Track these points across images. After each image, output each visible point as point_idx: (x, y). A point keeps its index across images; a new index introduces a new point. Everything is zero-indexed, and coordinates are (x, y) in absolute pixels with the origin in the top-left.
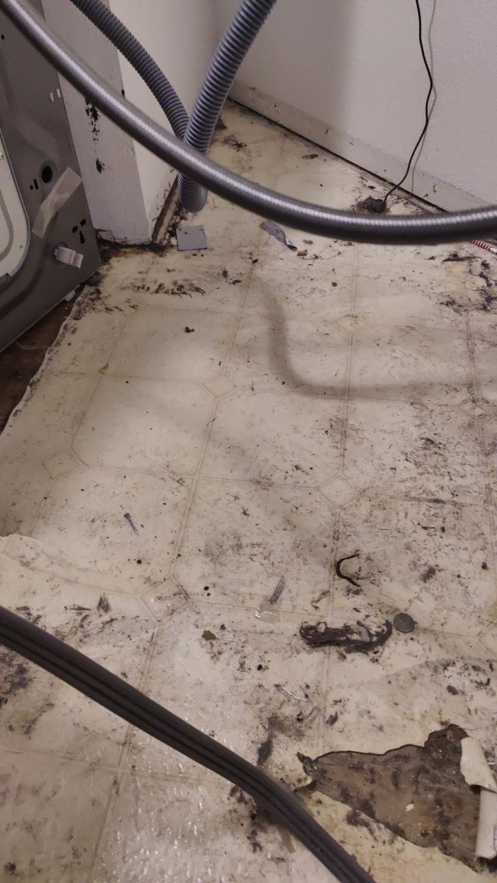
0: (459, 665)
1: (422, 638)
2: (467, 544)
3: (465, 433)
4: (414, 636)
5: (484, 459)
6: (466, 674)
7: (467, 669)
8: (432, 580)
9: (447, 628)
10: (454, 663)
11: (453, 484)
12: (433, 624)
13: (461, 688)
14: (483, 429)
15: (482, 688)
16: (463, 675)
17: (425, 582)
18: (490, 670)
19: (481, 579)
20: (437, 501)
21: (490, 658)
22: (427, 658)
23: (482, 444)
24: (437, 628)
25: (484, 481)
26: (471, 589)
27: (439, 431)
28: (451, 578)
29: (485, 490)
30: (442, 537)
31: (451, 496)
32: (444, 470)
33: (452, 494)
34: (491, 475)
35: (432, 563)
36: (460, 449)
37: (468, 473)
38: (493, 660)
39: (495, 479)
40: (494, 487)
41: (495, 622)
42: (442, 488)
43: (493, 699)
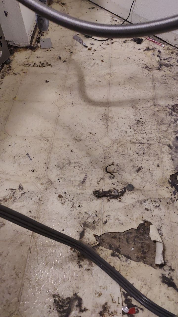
0: (149, 201)
1: (136, 192)
2: (152, 158)
3: (152, 118)
4: (134, 192)
5: (158, 127)
6: (152, 204)
7: (152, 202)
8: (140, 172)
9: (145, 188)
10: (147, 200)
11: (147, 137)
12: (140, 187)
13: (150, 208)
14: (158, 116)
15: (157, 208)
16: (150, 204)
17: (137, 173)
18: (159, 202)
19: (157, 170)
20: (142, 143)
21: (160, 198)
22: (138, 199)
23: (158, 121)
24: (142, 188)
25: (158, 135)
26: (153, 174)
27: (142, 117)
28: (146, 171)
29: (158, 138)
30: (143, 156)
31: (147, 141)
32: (144, 131)
33: (147, 140)
34: (161, 133)
35: (140, 166)
36: (150, 123)
37: (153, 132)
38: (161, 198)
39: (162, 134)
40: (162, 137)
41: (162, 185)
42: (143, 138)
43: (161, 211)
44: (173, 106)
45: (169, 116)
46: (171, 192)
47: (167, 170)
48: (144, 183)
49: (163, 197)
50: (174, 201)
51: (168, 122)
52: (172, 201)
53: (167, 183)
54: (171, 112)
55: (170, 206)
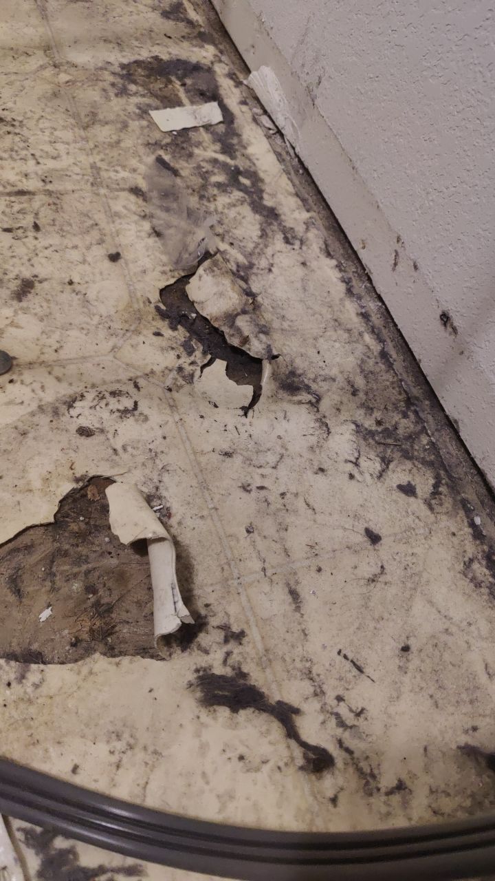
0: (90, 396)
1: (27, 376)
2: (76, 241)
3: (49, 104)
4: (14, 377)
5: (82, 133)
6: (103, 406)
7: (103, 398)
8: (30, 296)
9: (63, 354)
10: (82, 396)
11: (43, 169)
12: (43, 353)
13: (98, 425)
14: (74, 98)
15: (128, 415)
16: (98, 407)
17: (20, 300)
18: (135, 390)
19: (103, 280)
20: (22, 193)
21: (132, 375)
22: (41, 400)
23: (76, 116)
24: (50, 356)
25: (86, 160)
26: (91, 295)
27: (10, 105)
28: (59, 288)
29: (89, 170)
30: (36, 238)
31: (42, 184)
32: (24, 152)
33: (43, 181)
34: (95, 152)
35: (27, 274)
36: (44, 124)
37: (63, 153)
38: (137, 377)
39: (102, 156)
40: (103, 166)
41: (132, 328)
42: (26, 176)
43: (146, 426)
44: (123, 66)
45: (117, 95)
46: (174, 345)
47: (144, 272)
48: (56, 336)
49: (148, 371)
50: (192, 376)
51: (118, 115)
52: (184, 377)
53: (153, 319)
54: (120, 86)
55: (181, 397)
